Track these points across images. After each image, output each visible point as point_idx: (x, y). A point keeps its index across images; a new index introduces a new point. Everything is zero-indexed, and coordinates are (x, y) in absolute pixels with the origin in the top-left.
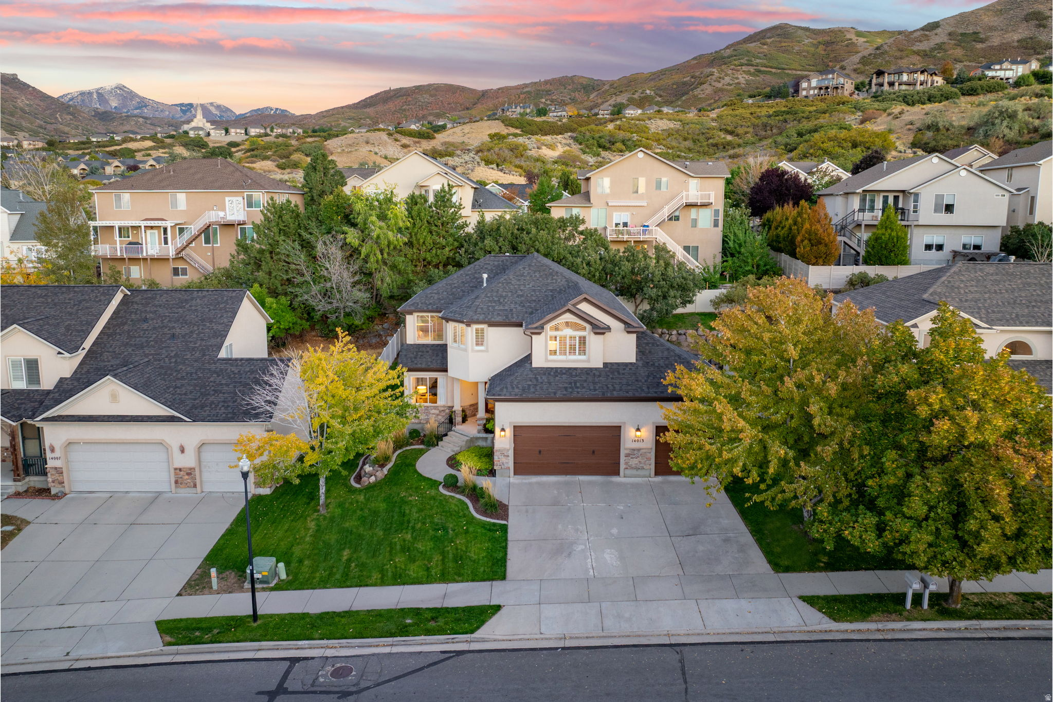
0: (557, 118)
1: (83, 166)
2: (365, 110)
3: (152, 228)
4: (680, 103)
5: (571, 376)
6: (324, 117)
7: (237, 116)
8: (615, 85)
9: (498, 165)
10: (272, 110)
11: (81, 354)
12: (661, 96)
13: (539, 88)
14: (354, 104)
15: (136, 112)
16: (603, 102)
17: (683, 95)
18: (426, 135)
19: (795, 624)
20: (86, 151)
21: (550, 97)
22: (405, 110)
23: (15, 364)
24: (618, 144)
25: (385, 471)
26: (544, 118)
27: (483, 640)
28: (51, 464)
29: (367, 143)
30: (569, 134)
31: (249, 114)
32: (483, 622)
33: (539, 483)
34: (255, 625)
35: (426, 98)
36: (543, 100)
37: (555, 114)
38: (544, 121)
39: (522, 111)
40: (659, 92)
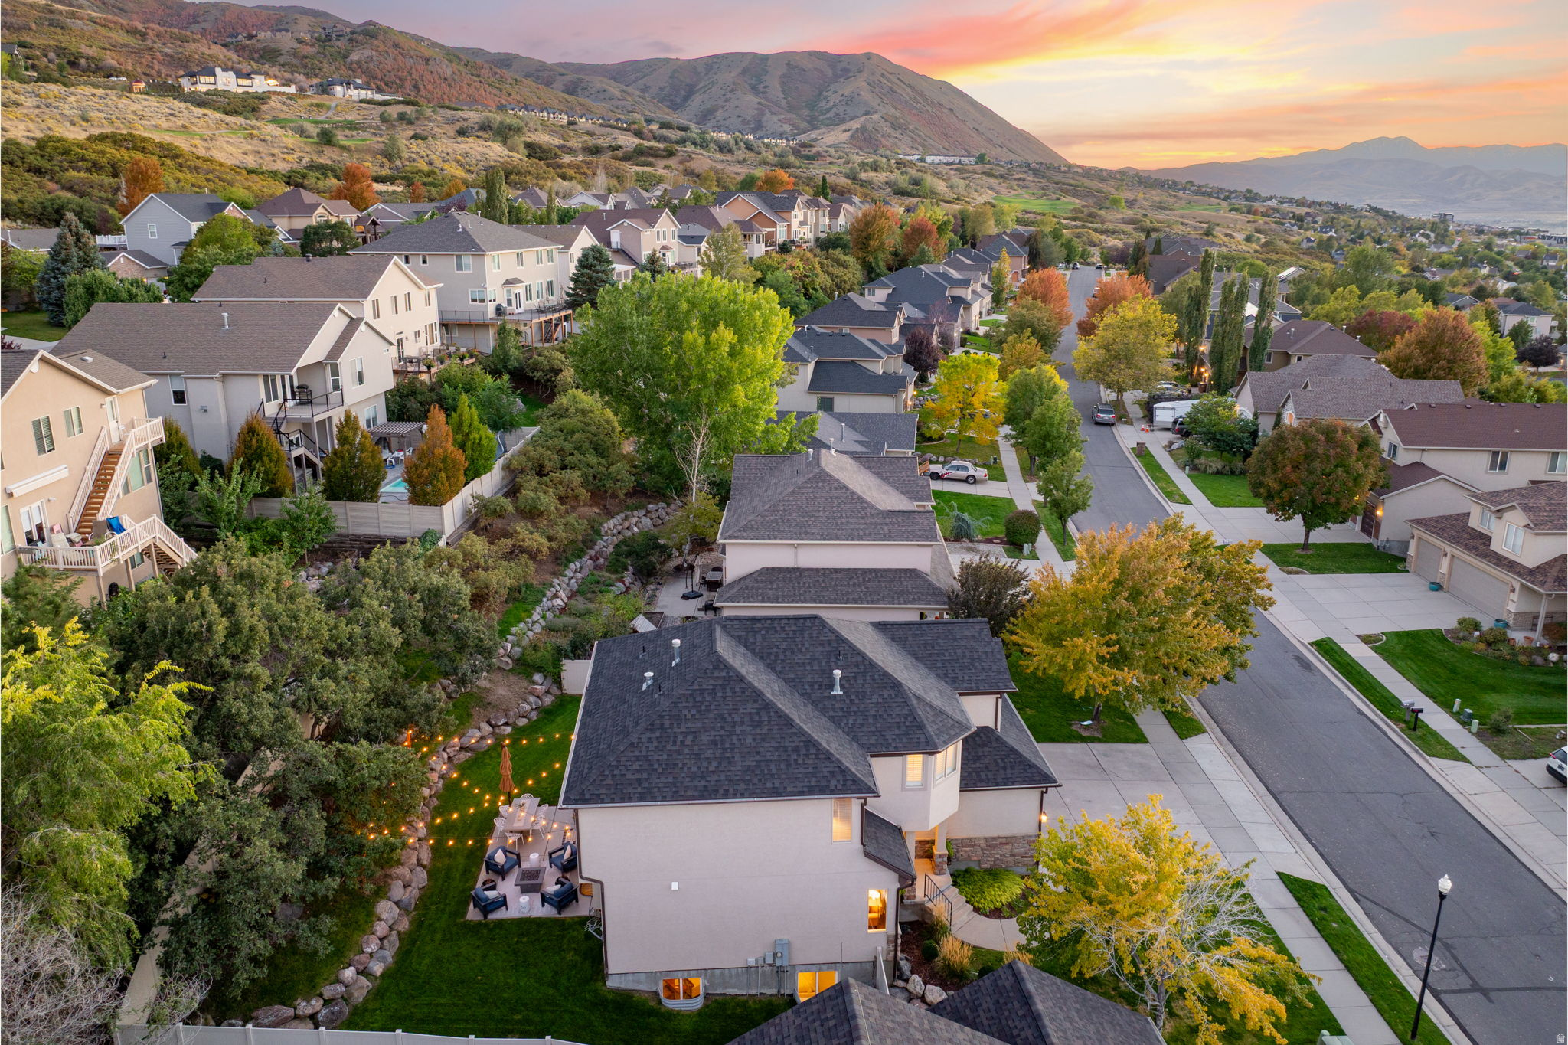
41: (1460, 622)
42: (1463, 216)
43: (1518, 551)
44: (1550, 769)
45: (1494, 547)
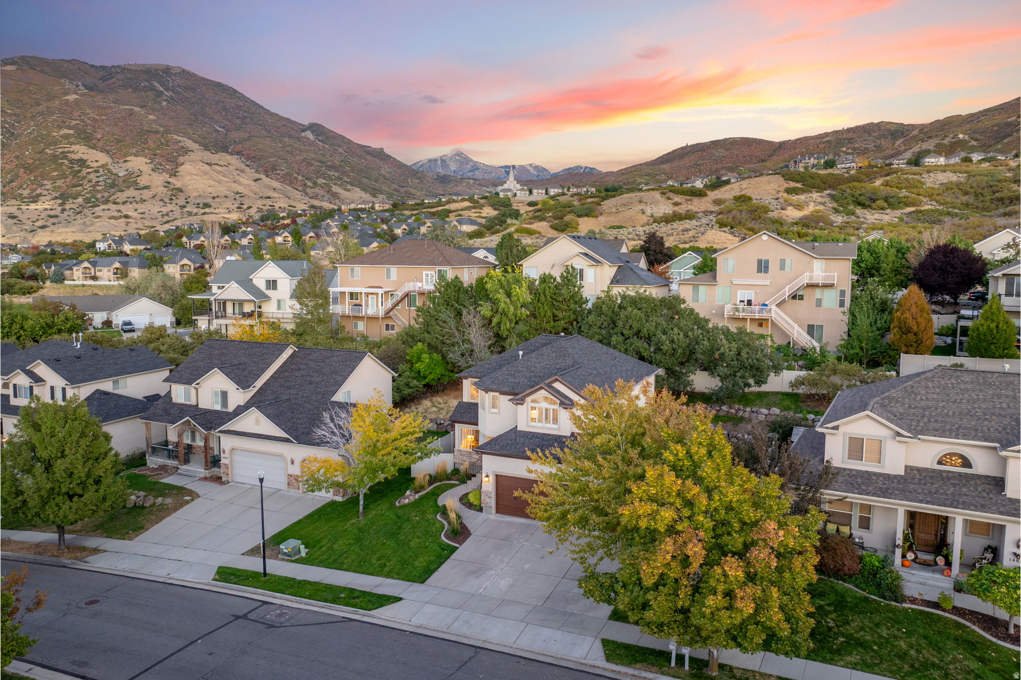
0: (845, 170)
1: (404, 226)
2: (661, 166)
3: (372, 294)
4: (1000, 146)
5: (543, 440)
6: (623, 174)
7: (551, 175)
8: (926, 130)
9: (732, 228)
10: (582, 168)
11: (252, 391)
12: (976, 140)
13: (841, 137)
14: (652, 161)
15: (469, 174)
16: (906, 150)
17: (1005, 137)
18: (698, 193)
19: (578, 656)
20: (414, 212)
21: (852, 146)
22: (699, 165)
23: (216, 393)
24: (878, 202)
25: (417, 496)
26: (830, 171)
27: (373, 617)
28: (223, 461)
29: (641, 202)
30: (828, 192)
31: (561, 173)
32: (382, 606)
33: (508, 523)
34: (263, 579)
35: (721, 152)
36: (844, 149)
37: (843, 166)
38: (829, 174)
39: (816, 161)
40: (974, 136)
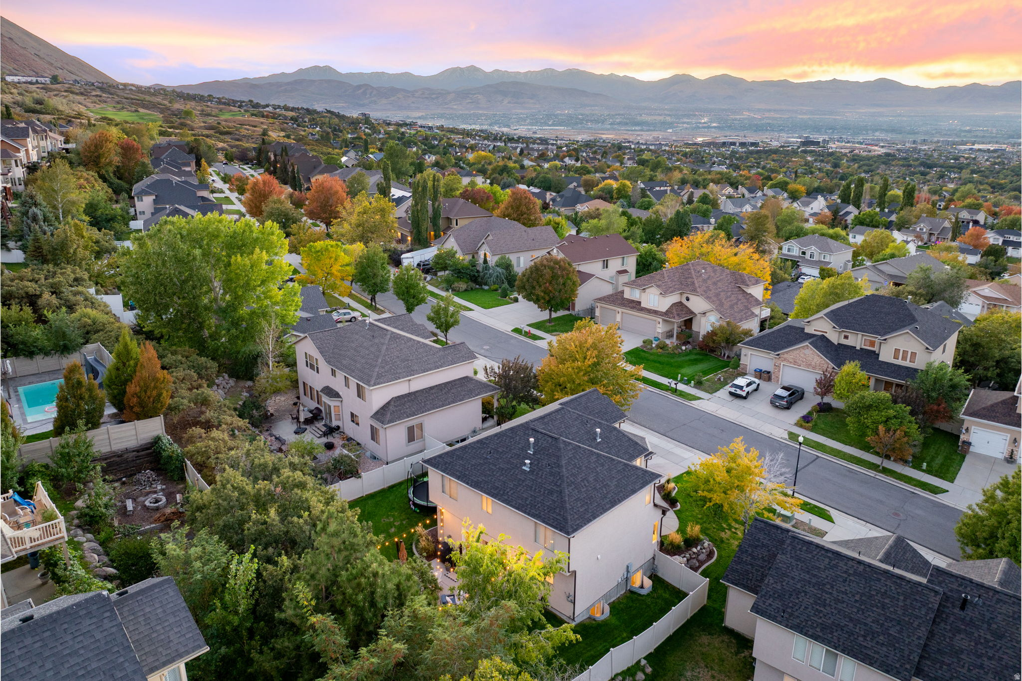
41: (644, 342)
42: (376, 114)
43: (656, 304)
44: (731, 393)
45: (643, 305)
